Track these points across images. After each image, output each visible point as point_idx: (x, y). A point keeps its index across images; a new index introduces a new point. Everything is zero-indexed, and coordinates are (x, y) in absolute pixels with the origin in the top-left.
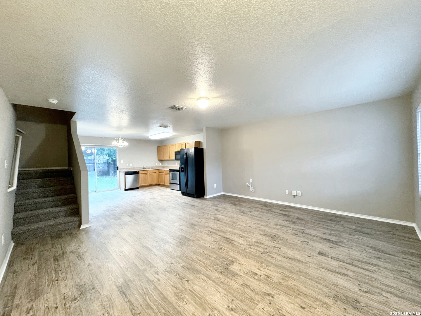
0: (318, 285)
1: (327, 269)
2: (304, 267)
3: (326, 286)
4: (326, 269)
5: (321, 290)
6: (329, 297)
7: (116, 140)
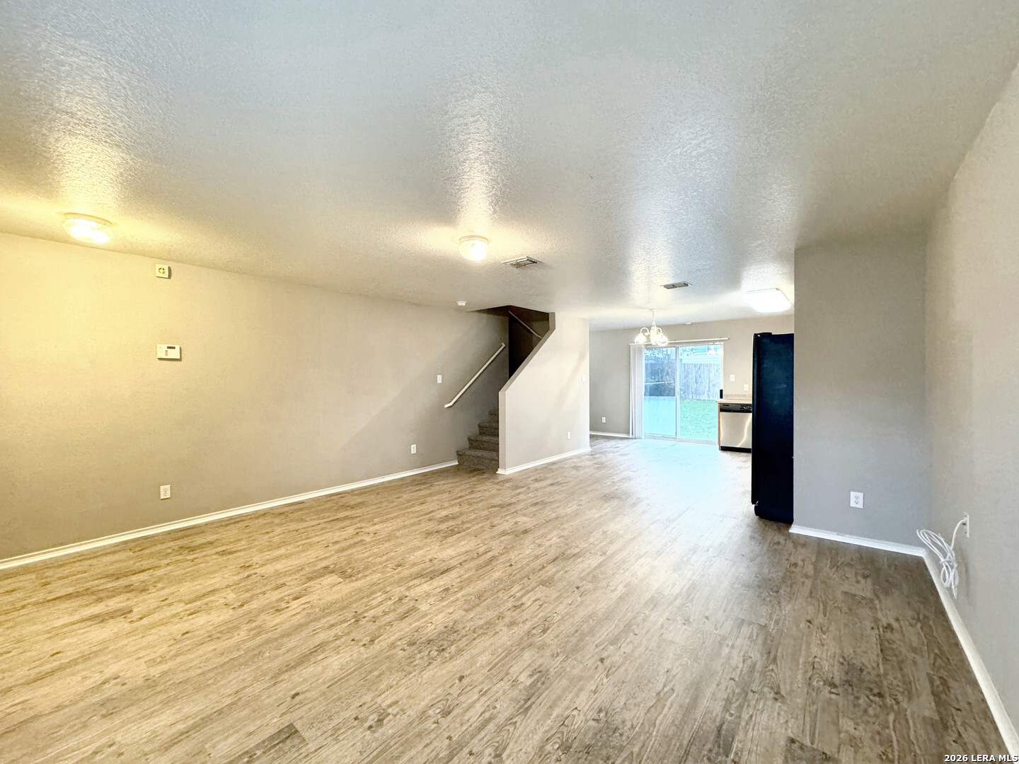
0: (199, 671)
1: (220, 712)
2: (265, 667)
3: (186, 682)
4: (225, 709)
5: (187, 670)
6: (164, 673)
7: (645, 331)
